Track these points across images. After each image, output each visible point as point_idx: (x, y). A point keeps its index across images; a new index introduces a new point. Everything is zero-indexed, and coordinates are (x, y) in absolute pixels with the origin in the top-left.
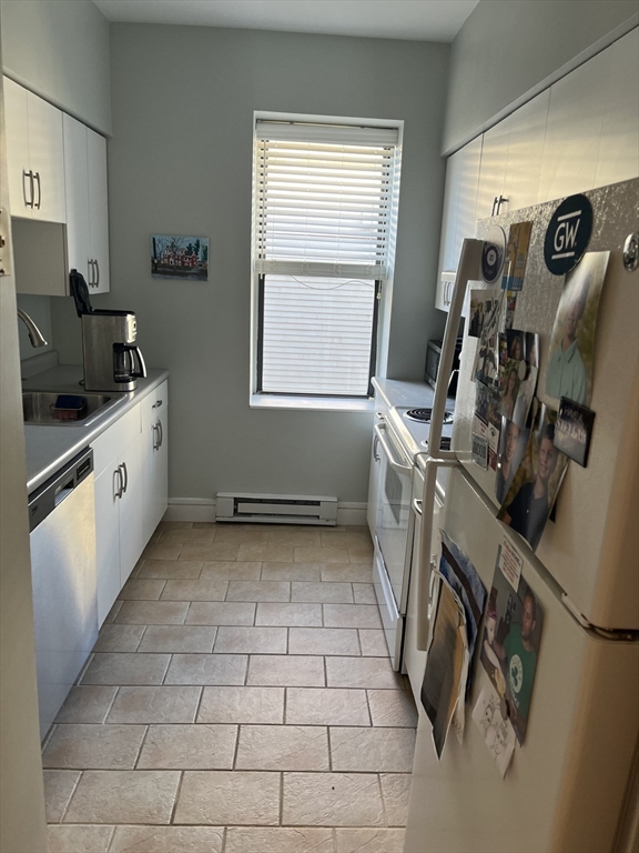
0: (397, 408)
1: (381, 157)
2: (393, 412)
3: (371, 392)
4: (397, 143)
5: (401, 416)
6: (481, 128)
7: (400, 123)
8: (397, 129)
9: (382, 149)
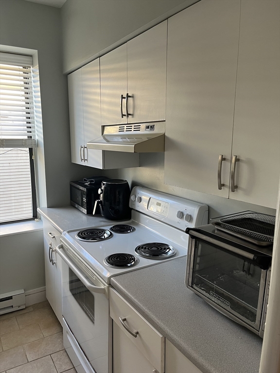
0: (68, 232)
1: (22, 73)
2: (67, 237)
3: (35, 216)
4: (32, 64)
5: (74, 238)
6: (97, 55)
7: (34, 52)
8: (31, 56)
9: (22, 67)
